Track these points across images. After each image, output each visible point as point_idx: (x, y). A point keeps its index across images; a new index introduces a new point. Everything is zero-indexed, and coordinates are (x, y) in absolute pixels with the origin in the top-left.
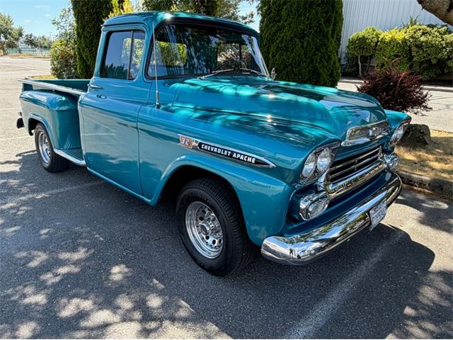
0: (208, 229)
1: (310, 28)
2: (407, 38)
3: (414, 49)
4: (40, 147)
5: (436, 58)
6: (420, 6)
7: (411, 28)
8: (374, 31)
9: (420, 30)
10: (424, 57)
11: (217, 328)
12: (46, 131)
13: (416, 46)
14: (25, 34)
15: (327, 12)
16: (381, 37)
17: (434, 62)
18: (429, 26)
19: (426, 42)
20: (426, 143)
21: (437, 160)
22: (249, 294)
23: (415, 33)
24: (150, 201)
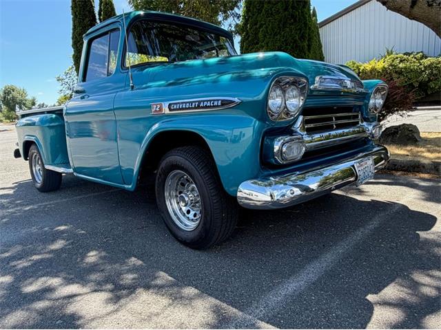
0: (187, 199)
1: (287, 45)
2: (386, 66)
3: (395, 75)
4: (34, 169)
5: (417, 81)
6: (385, 8)
7: (388, 57)
8: (354, 64)
9: (397, 58)
10: (406, 82)
11: (196, 291)
12: (38, 151)
13: (396, 72)
14: (37, 104)
15: (300, 29)
16: (362, 68)
17: (416, 85)
18: (405, 54)
19: (405, 68)
20: (416, 141)
21: (429, 151)
22: (234, 261)
23: (393, 61)
24: (130, 186)
